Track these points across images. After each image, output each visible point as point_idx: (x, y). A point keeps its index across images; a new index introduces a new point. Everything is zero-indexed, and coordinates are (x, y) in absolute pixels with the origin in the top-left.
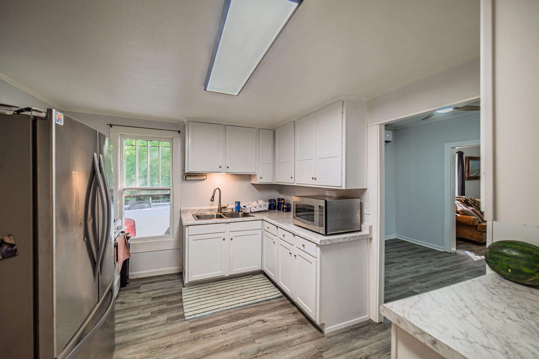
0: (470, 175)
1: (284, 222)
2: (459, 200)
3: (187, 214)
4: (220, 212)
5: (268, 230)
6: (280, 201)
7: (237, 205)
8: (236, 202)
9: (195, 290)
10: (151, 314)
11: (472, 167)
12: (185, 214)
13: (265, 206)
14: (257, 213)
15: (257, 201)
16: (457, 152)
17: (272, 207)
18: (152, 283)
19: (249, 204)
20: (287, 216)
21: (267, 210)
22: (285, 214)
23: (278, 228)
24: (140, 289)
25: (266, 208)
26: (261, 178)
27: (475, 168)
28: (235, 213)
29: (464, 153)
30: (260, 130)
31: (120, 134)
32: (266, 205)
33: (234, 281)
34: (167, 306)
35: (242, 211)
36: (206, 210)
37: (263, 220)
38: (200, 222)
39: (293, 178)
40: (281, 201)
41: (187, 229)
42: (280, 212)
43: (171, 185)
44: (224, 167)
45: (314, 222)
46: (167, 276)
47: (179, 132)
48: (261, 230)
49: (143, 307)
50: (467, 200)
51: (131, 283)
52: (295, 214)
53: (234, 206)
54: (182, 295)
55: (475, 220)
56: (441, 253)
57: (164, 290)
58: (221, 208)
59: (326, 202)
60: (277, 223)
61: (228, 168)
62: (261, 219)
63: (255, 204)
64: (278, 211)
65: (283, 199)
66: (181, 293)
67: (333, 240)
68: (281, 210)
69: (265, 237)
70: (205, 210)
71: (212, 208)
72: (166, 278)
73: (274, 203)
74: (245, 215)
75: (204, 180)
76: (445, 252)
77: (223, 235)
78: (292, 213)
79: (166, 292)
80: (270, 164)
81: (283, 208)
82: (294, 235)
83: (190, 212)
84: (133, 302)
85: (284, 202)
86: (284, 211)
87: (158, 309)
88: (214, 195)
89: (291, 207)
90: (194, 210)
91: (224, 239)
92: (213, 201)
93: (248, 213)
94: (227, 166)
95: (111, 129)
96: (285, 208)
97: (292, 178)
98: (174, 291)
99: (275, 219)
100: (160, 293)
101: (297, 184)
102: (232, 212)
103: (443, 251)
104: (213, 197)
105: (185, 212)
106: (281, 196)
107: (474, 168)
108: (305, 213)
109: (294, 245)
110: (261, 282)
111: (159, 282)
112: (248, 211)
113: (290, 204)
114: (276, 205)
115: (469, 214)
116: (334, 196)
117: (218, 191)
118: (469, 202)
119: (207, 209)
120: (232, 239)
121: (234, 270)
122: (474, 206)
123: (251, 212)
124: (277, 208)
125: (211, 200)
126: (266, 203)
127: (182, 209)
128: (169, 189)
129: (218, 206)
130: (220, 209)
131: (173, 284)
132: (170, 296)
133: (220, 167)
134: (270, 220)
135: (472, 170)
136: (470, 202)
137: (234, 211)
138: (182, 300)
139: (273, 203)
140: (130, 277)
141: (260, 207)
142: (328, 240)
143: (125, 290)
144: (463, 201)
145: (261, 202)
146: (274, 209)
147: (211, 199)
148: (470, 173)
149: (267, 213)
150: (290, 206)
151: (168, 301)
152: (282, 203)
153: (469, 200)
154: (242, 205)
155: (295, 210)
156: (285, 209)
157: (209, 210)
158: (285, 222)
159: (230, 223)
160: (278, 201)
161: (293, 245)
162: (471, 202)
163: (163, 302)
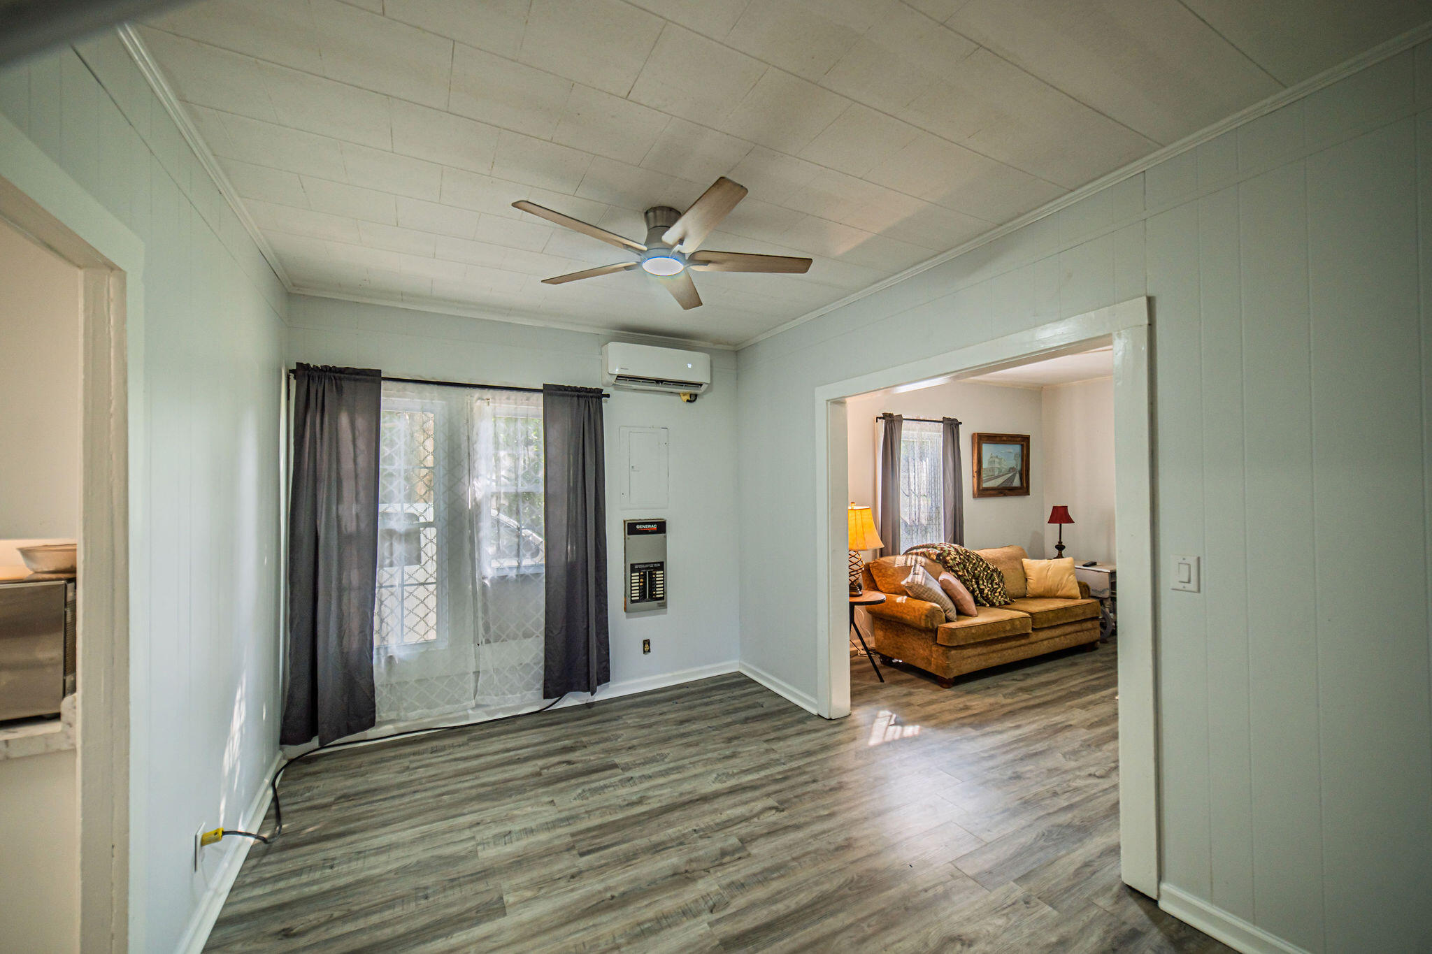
0: (985, 485)
2: (927, 554)
11: (991, 462)
16: (942, 420)
27: (1000, 463)
29: (961, 423)
50: (945, 554)
55: (933, 613)
56: (810, 716)
76: (819, 715)
103: (814, 712)
107: (997, 465)
115: (925, 596)
118: (948, 558)
122: (963, 570)
135: (992, 469)
136: (951, 559)
144: (935, 558)
148: (984, 475)
153: (949, 554)
162: (955, 558)
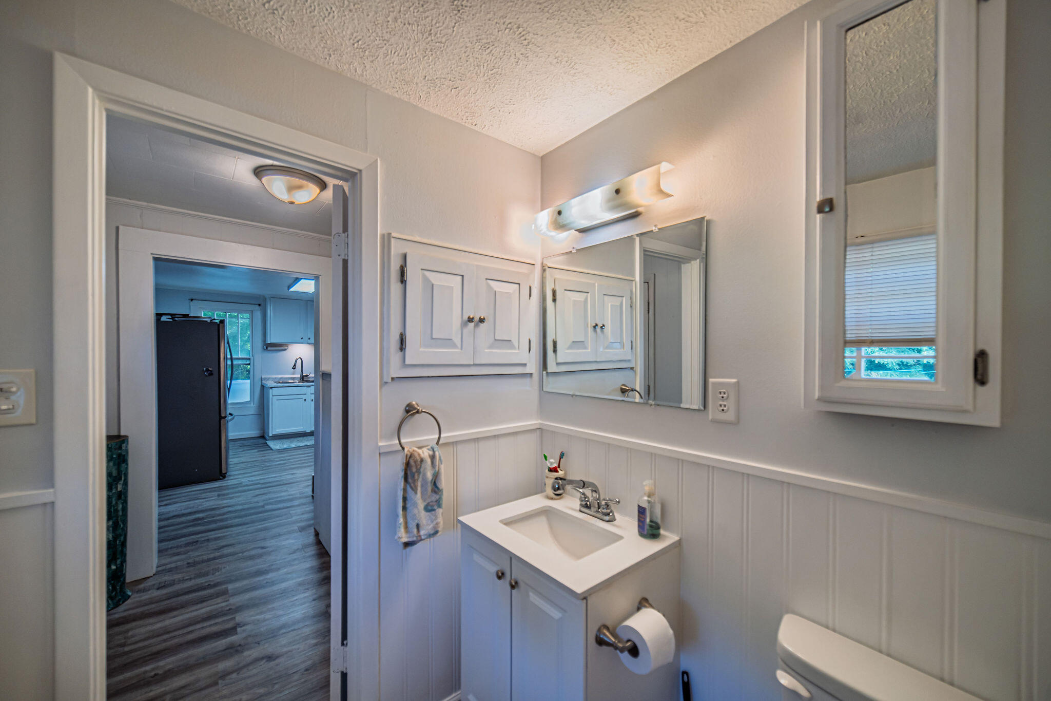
3: (269, 380)
4: (302, 380)
12: (266, 381)
41: (271, 390)
43: (251, 355)
44: (305, 338)
47: (259, 305)
58: (303, 376)
70: (287, 378)
71: (294, 377)
75: (286, 350)
77: (304, 397)
83: (272, 380)
90: (275, 378)
91: (305, 400)
92: (295, 369)
94: (307, 337)
95: (192, 303)
104: (295, 365)
105: (266, 379)
117: (299, 360)
119: (289, 377)
125: (293, 368)
127: (263, 377)
128: (249, 359)
129: (300, 375)
131: (256, 441)
133: (301, 338)
157: (291, 378)
159: (311, 386)
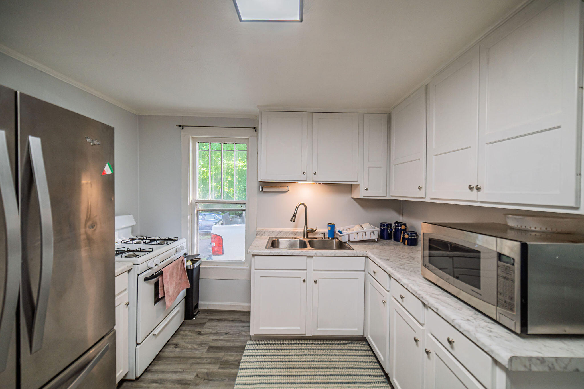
1: (404, 268)
3: (264, 236)
4: (306, 237)
5: (375, 275)
6: (399, 227)
7: (330, 228)
8: (329, 225)
9: (262, 349)
10: (195, 377)
12: (261, 236)
13: (372, 233)
14: (359, 243)
15: (360, 225)
17: (385, 234)
18: (220, 320)
19: (349, 229)
20: (410, 254)
21: (376, 240)
22: (407, 249)
23: (392, 278)
24: (204, 327)
25: (375, 237)
26: (366, 189)
28: (327, 239)
30: (365, 115)
31: (192, 137)
32: (375, 232)
33: (318, 347)
34: (220, 368)
35: (337, 238)
36: (288, 232)
37: (366, 257)
38: (270, 252)
39: (423, 190)
40: (401, 227)
41: (253, 259)
42: (400, 245)
44: (310, 173)
45: (479, 288)
46: (239, 314)
47: (255, 129)
48: (364, 273)
49: (193, 361)
51: (199, 316)
52: (427, 252)
53: (326, 230)
54: (243, 352)
57: (226, 337)
58: (308, 232)
59: (524, 247)
60: (389, 269)
61: (315, 174)
62: (364, 255)
63: (357, 228)
64: (396, 242)
65: (405, 224)
66: (243, 348)
67: (554, 360)
68: (400, 242)
69: (369, 286)
71: (296, 231)
72: (236, 317)
73: (389, 229)
74: (341, 245)
75: (286, 192)
77: (303, 275)
78: (420, 248)
79: (228, 341)
80: (381, 167)
81: (404, 239)
82: (424, 305)
83: (268, 234)
84: (187, 348)
85: (406, 229)
86: (405, 244)
87: (206, 371)
88: (296, 213)
89: (417, 238)
90: (273, 232)
91: (304, 281)
92: (294, 221)
93: (346, 242)
94: (314, 171)
95: (182, 132)
96: (408, 239)
97: (421, 188)
98: (237, 341)
99: (388, 258)
100: (221, 340)
101: (432, 199)
102: (322, 238)
104: (294, 216)
105: (262, 233)
106: (401, 219)
108: (448, 253)
109: (424, 324)
110: (362, 360)
111: (226, 322)
112: (345, 239)
113: (416, 234)
114: (391, 232)
116: (538, 229)
119: (290, 232)
120: (315, 282)
121: (318, 329)
123: (349, 241)
124: (393, 237)
126: (375, 228)
127: (258, 229)
128: (245, 204)
129: (303, 229)
130: (306, 234)
131: (241, 329)
132: (229, 349)
133: (304, 173)
134: (378, 261)
137: (327, 236)
138: (239, 363)
139: (387, 229)
140: (200, 308)
141: (364, 234)
142: (537, 358)
143: (189, 325)
145: (366, 227)
146: (389, 238)
147: (292, 219)
149: (377, 245)
150: (417, 236)
151: (224, 359)
152: (401, 230)
154: (337, 230)
155: (427, 243)
156: (406, 241)
157: (293, 233)
158: (406, 268)
159: (314, 257)
160: (396, 226)
161: (422, 325)
163: (217, 359)
